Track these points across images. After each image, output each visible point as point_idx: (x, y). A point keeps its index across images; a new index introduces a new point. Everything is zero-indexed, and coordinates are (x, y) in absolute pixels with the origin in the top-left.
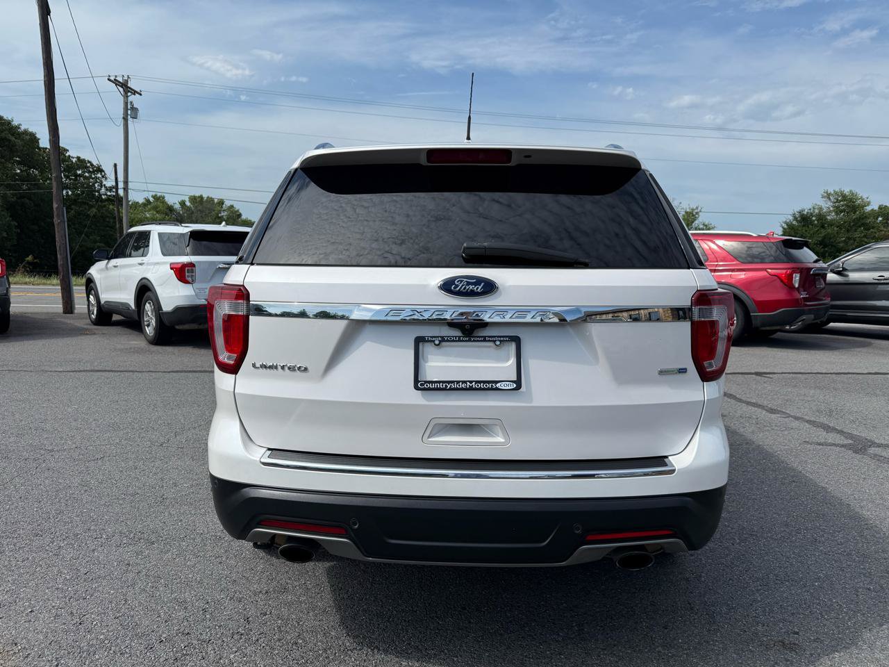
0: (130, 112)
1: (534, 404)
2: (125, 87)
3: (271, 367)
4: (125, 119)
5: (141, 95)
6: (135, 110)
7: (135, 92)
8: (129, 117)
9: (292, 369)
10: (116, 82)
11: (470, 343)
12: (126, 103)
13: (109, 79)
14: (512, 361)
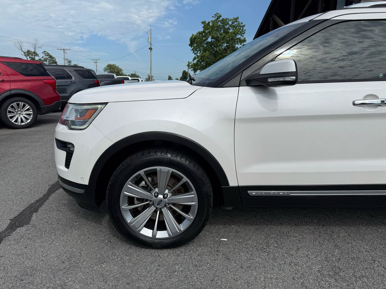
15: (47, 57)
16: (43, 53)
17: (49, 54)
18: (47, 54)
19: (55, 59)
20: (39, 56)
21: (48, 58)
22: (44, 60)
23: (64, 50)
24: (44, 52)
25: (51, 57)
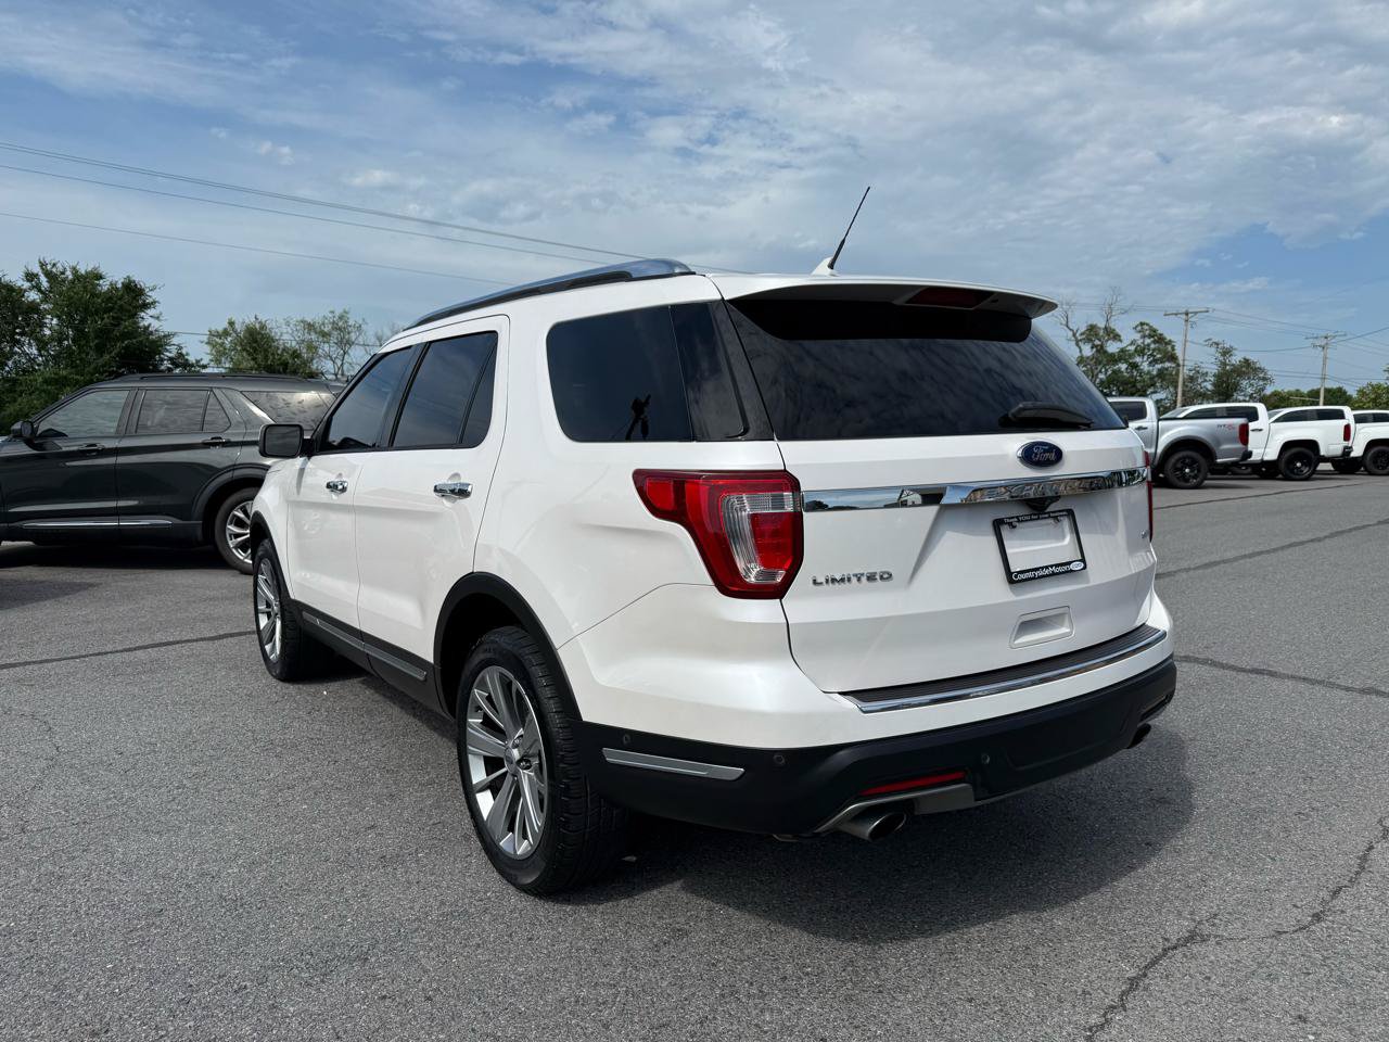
1: (1091, 584)
3: (842, 580)
9: (871, 578)
11: (1039, 522)
14: (1068, 539)
15: (1148, 341)
16: (1135, 328)
17: (1155, 331)
18: (1147, 332)
19: (1173, 349)
20: (1121, 341)
21: (1149, 345)
22: (1136, 350)
23: (1187, 314)
24: (1142, 324)
25: (1160, 339)
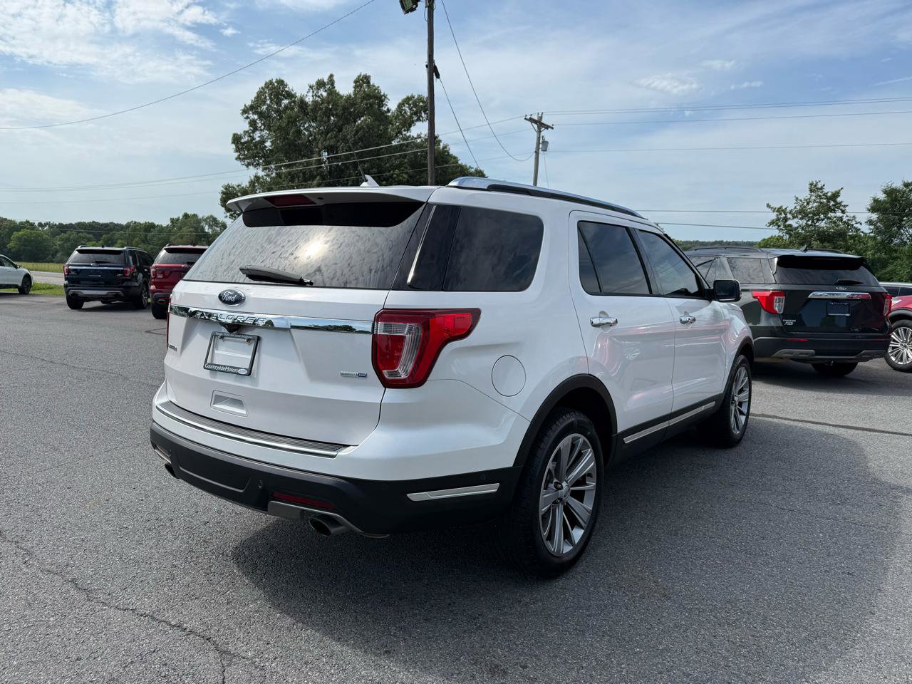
0: (542, 145)
1: (259, 388)
2: (540, 124)
4: (537, 153)
5: (552, 128)
6: (545, 143)
7: (547, 127)
8: (540, 150)
10: (531, 120)
12: (539, 138)
13: (525, 119)
14: (250, 354)
